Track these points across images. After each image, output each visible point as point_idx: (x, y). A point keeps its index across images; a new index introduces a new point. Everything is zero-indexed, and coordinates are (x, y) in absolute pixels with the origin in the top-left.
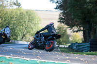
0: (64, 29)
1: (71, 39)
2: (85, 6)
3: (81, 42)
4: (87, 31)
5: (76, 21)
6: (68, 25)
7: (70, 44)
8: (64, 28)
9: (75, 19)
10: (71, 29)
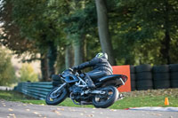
0: (6, 57)
1: (18, 75)
2: (45, 15)
3: (37, 80)
4: (48, 60)
5: (28, 42)
6: (14, 50)
7: (16, 85)
8: (5, 54)
9: (27, 38)
10: (18, 57)
